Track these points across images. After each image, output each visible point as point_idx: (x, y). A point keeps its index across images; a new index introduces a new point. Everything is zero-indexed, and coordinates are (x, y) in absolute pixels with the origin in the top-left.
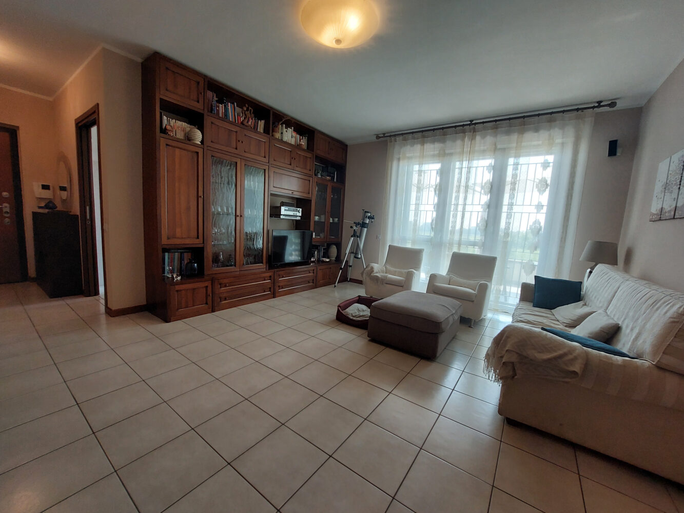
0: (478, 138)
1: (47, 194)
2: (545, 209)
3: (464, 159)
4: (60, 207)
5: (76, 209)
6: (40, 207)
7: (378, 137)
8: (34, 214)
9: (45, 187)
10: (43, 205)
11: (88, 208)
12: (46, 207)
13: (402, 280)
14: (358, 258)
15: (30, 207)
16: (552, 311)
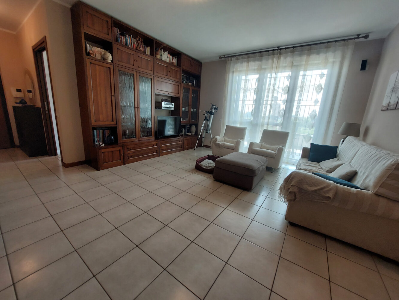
0: (282, 58)
1: (19, 95)
2: (319, 104)
3: (273, 72)
4: (29, 103)
5: (39, 104)
6: (17, 103)
7: (220, 58)
8: (14, 108)
9: (19, 90)
10: (18, 101)
11: (46, 103)
12: (20, 103)
13: (233, 146)
14: (208, 133)
15: (11, 103)
16: (319, 163)
